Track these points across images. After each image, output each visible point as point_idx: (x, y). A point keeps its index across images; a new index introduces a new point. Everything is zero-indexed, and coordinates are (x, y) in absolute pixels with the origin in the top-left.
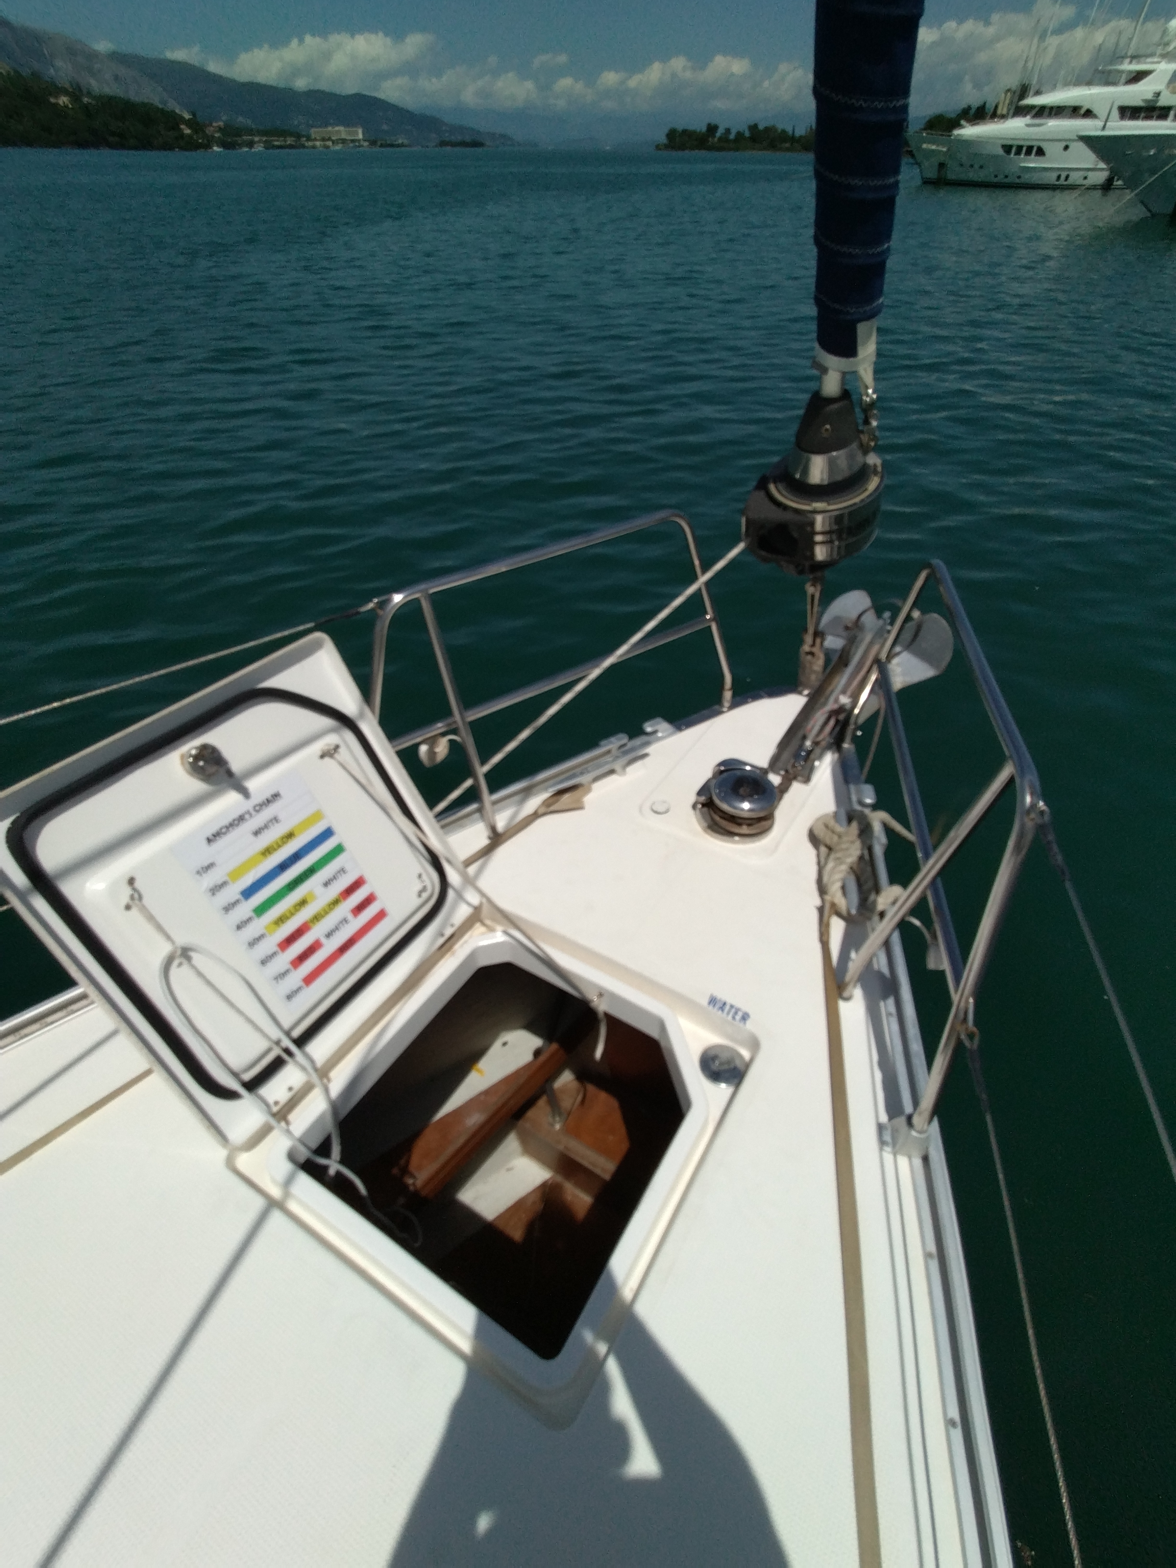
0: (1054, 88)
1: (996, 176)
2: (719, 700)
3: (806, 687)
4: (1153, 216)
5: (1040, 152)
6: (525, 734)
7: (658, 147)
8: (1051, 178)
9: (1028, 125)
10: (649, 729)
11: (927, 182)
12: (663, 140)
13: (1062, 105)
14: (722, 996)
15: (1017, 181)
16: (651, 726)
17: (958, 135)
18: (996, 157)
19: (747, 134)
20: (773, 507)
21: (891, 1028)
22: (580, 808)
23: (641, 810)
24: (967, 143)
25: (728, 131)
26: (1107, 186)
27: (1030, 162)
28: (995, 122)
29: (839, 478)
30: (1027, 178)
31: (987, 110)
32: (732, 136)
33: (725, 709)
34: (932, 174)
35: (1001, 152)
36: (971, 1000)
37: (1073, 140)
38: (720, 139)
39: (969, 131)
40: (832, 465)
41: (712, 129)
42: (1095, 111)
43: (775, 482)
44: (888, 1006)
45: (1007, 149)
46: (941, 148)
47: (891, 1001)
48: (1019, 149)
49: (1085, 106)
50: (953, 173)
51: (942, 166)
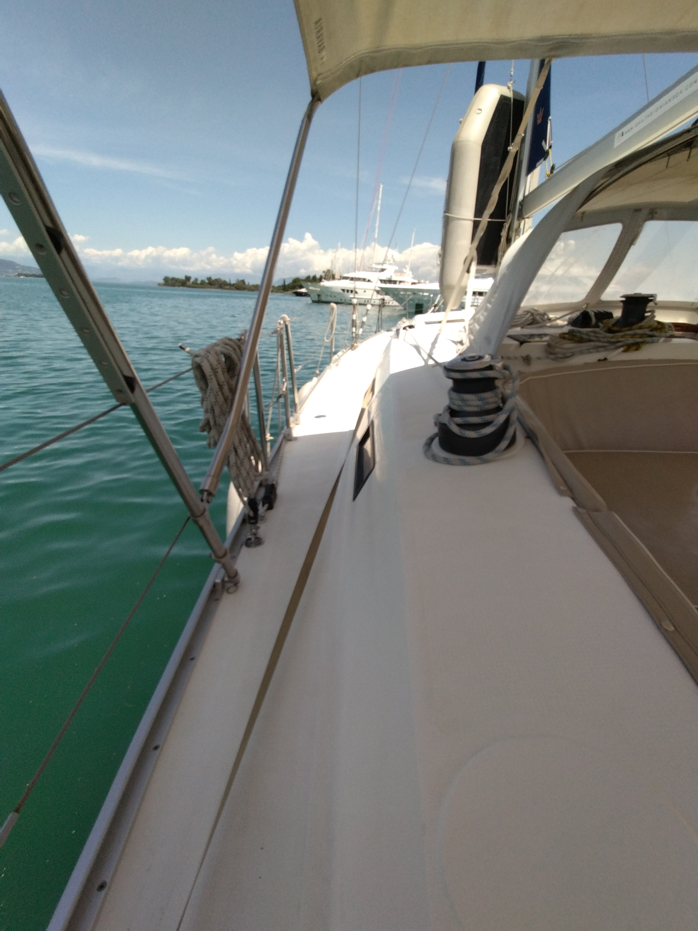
1: (342, 300)
5: (356, 293)
7: (159, 285)
8: (362, 301)
9: (348, 283)
11: (314, 302)
12: (162, 282)
13: (360, 277)
15: (350, 302)
17: (323, 285)
18: (339, 293)
19: (207, 281)
24: (327, 288)
25: (196, 280)
27: (353, 296)
28: (330, 281)
30: (354, 301)
32: (199, 282)
34: (316, 298)
35: (341, 291)
37: (367, 289)
38: (193, 283)
39: (325, 283)
41: (188, 278)
42: (371, 280)
45: (343, 290)
46: (317, 289)
48: (348, 291)
49: (368, 278)
50: (323, 298)
51: (319, 296)
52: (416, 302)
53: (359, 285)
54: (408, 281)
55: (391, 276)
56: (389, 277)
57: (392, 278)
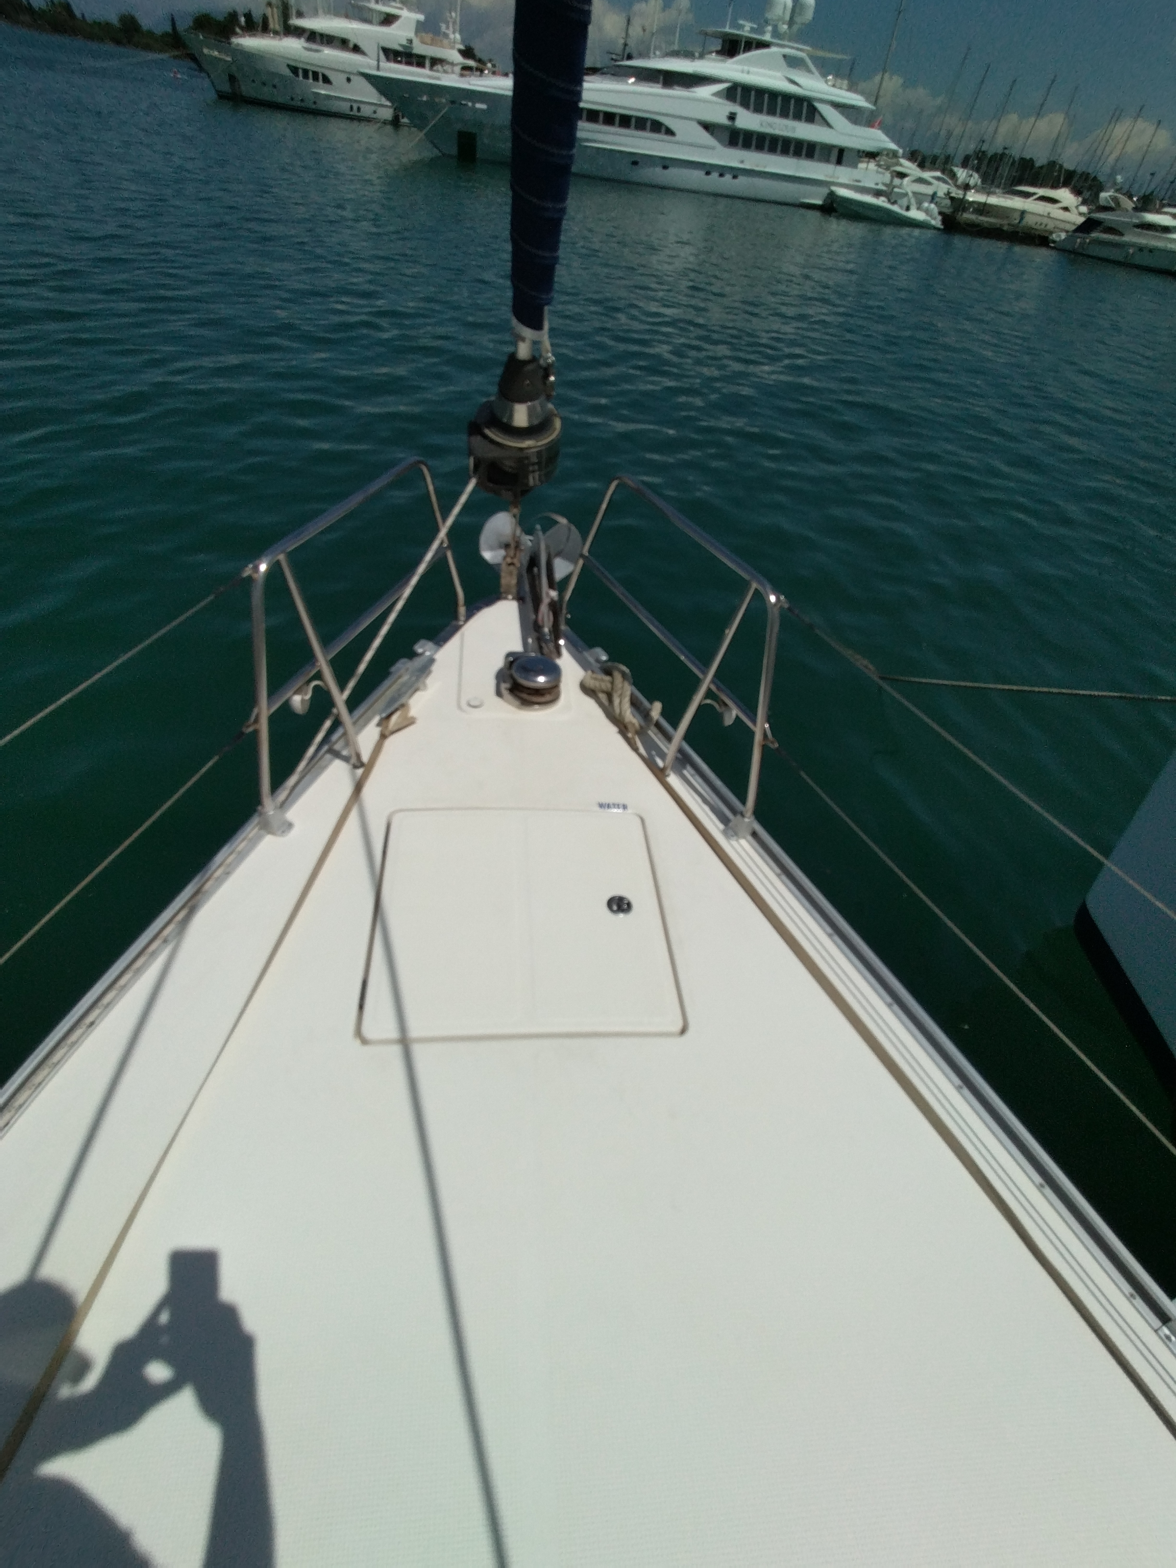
0: (315, 13)
1: (292, 99)
2: (456, 617)
3: (507, 592)
4: (444, 155)
5: (326, 80)
6: (362, 668)
8: (344, 107)
9: (306, 49)
10: (420, 651)
11: (222, 96)
13: (332, 34)
14: (605, 800)
15: (314, 107)
16: (421, 648)
17: (238, 44)
18: (282, 77)
20: (492, 447)
21: (697, 782)
22: (411, 722)
23: (459, 707)
24: (249, 56)
26: (395, 123)
27: (319, 88)
28: (270, 37)
29: (536, 422)
30: (322, 105)
31: (255, 20)
33: (461, 623)
34: (224, 87)
35: (287, 72)
36: (767, 726)
37: (353, 74)
39: (250, 42)
40: (531, 413)
43: (488, 428)
44: (688, 772)
45: (294, 70)
46: (223, 57)
47: (689, 767)
48: (306, 73)
49: (353, 40)
50: (247, 89)
51: (232, 79)
52: (459, 126)
53: (329, 54)
54: (451, 61)
55: (410, 41)
56: (404, 42)
57: (411, 48)
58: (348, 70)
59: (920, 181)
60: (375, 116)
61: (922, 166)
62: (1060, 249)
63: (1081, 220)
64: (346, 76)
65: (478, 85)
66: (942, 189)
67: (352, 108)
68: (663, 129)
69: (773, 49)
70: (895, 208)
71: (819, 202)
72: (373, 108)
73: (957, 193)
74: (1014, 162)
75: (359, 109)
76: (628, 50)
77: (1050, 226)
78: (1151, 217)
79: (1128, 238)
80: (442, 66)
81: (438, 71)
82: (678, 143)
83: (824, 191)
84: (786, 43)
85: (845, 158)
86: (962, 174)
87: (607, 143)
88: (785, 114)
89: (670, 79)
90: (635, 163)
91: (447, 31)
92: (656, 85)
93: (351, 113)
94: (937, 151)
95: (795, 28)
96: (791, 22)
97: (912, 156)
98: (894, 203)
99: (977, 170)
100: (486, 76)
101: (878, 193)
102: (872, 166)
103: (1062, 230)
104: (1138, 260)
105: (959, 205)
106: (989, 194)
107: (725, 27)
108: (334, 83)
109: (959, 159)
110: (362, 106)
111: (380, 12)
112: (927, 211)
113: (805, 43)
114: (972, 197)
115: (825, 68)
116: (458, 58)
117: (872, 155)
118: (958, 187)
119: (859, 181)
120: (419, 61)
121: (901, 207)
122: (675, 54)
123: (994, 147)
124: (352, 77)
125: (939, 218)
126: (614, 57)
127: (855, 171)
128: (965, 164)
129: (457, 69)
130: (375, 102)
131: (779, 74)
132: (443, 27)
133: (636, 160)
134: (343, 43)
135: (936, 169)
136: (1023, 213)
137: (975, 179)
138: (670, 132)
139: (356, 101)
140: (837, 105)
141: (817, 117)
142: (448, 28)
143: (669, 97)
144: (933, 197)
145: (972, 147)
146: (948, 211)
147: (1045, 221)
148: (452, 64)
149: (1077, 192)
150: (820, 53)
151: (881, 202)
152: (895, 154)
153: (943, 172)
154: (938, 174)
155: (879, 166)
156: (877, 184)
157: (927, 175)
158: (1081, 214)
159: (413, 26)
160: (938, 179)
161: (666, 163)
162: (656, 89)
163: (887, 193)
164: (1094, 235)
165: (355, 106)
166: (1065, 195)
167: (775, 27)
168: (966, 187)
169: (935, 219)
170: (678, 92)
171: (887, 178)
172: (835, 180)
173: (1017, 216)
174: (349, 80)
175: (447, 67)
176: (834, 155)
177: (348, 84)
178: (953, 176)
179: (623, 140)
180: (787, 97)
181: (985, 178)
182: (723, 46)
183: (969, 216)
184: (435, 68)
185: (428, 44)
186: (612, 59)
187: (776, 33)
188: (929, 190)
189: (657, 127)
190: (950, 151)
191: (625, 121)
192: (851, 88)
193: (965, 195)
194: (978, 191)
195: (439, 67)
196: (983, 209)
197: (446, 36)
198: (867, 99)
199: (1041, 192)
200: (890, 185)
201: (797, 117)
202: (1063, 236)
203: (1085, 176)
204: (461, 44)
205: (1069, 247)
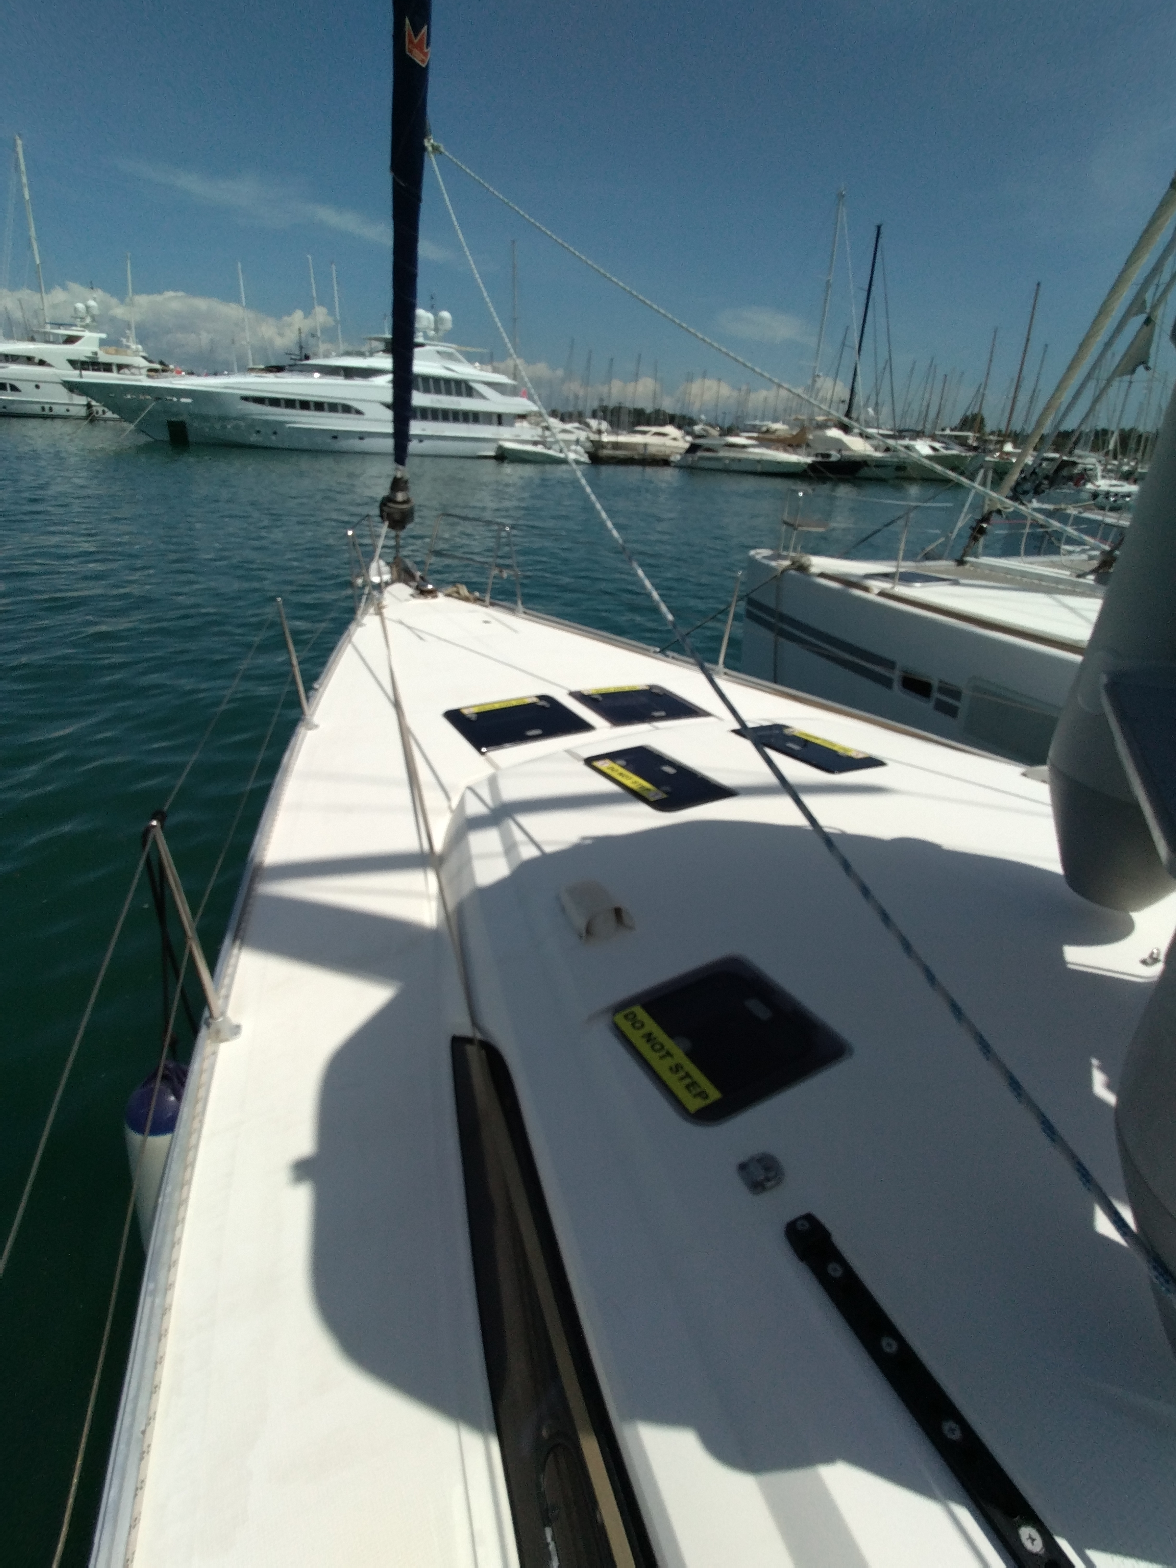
4: (156, 441)
5: (15, 389)
8: (37, 409)
27: (9, 396)
30: (13, 408)
37: (43, 382)
42: (48, 361)
49: (39, 357)
52: (167, 418)
53: (18, 371)
54: (136, 365)
55: (96, 353)
56: (90, 355)
57: (97, 358)
58: (37, 379)
59: (565, 431)
60: (68, 414)
61: (563, 420)
62: (679, 466)
63: (687, 446)
64: (34, 384)
65: (179, 384)
66: (583, 435)
67: (43, 409)
68: (353, 411)
69: (427, 348)
70: (551, 452)
71: (492, 453)
72: (67, 407)
73: (594, 437)
74: (630, 411)
75: (51, 409)
76: (304, 352)
77: (668, 452)
78: (732, 440)
79: (722, 454)
80: (129, 370)
81: (124, 374)
82: (367, 420)
83: (494, 446)
84: (436, 343)
85: (503, 421)
86: (594, 423)
87: (303, 423)
88: (449, 393)
89: (349, 373)
90: (335, 437)
91: (129, 344)
92: (338, 378)
93: (44, 413)
94: (571, 409)
95: (441, 334)
96: (436, 330)
97: (554, 414)
98: (549, 448)
99: (605, 419)
100: (183, 376)
101: (535, 443)
102: (525, 424)
103: (677, 453)
104: (735, 467)
105: (598, 445)
106: (617, 434)
107: (384, 333)
108: (22, 390)
109: (588, 412)
110: (54, 407)
111: (63, 335)
112: (576, 452)
113: (452, 342)
114: (606, 438)
115: (471, 359)
116: (144, 363)
117: (522, 417)
118: (594, 433)
119: (518, 436)
120: (107, 367)
121: (555, 450)
122: (348, 354)
123: (612, 403)
124: (41, 385)
125: (586, 456)
126: (293, 357)
127: (513, 429)
128: (594, 415)
129: (144, 371)
130: (67, 402)
131: (436, 364)
132: (124, 340)
133: (335, 435)
134: (29, 360)
135: (575, 422)
136: (646, 445)
137: (604, 425)
138: (358, 412)
139: (47, 403)
140: (489, 384)
141: (475, 393)
142: (128, 341)
143: (352, 386)
144: (577, 442)
145: (595, 405)
146: (592, 450)
147: (663, 449)
148: (139, 368)
149: (679, 427)
150: (464, 349)
151: (539, 449)
152: (540, 415)
153: (580, 422)
154: (577, 425)
155: (531, 423)
156: (533, 436)
157: (569, 426)
158: (686, 442)
159: (97, 343)
160: (578, 428)
161: (362, 436)
162: (340, 381)
163: (543, 443)
164: (700, 454)
165: (47, 407)
166: (670, 430)
167: (425, 333)
168: (600, 432)
169: (583, 456)
170: (358, 382)
171: (539, 431)
172: (501, 437)
173: (642, 447)
174: (37, 387)
175: (133, 370)
176: (495, 419)
177: (39, 390)
178: (588, 426)
179: (316, 420)
180: (447, 381)
181: (611, 424)
182: (386, 346)
183: (606, 452)
184: (122, 371)
185: (111, 354)
186: (292, 359)
187: (426, 336)
188: (572, 437)
189: (347, 409)
190: (581, 408)
191: (319, 406)
192: (496, 370)
193: (600, 437)
194: (609, 433)
195: (126, 371)
196: (616, 446)
197: (128, 347)
198: (509, 377)
199: (654, 429)
200: (543, 436)
201: (459, 394)
202: (678, 457)
203: (683, 417)
204: (143, 351)
205: (683, 464)
